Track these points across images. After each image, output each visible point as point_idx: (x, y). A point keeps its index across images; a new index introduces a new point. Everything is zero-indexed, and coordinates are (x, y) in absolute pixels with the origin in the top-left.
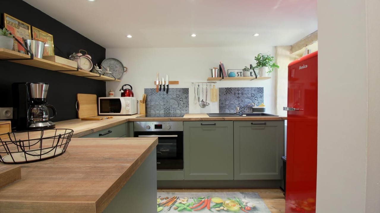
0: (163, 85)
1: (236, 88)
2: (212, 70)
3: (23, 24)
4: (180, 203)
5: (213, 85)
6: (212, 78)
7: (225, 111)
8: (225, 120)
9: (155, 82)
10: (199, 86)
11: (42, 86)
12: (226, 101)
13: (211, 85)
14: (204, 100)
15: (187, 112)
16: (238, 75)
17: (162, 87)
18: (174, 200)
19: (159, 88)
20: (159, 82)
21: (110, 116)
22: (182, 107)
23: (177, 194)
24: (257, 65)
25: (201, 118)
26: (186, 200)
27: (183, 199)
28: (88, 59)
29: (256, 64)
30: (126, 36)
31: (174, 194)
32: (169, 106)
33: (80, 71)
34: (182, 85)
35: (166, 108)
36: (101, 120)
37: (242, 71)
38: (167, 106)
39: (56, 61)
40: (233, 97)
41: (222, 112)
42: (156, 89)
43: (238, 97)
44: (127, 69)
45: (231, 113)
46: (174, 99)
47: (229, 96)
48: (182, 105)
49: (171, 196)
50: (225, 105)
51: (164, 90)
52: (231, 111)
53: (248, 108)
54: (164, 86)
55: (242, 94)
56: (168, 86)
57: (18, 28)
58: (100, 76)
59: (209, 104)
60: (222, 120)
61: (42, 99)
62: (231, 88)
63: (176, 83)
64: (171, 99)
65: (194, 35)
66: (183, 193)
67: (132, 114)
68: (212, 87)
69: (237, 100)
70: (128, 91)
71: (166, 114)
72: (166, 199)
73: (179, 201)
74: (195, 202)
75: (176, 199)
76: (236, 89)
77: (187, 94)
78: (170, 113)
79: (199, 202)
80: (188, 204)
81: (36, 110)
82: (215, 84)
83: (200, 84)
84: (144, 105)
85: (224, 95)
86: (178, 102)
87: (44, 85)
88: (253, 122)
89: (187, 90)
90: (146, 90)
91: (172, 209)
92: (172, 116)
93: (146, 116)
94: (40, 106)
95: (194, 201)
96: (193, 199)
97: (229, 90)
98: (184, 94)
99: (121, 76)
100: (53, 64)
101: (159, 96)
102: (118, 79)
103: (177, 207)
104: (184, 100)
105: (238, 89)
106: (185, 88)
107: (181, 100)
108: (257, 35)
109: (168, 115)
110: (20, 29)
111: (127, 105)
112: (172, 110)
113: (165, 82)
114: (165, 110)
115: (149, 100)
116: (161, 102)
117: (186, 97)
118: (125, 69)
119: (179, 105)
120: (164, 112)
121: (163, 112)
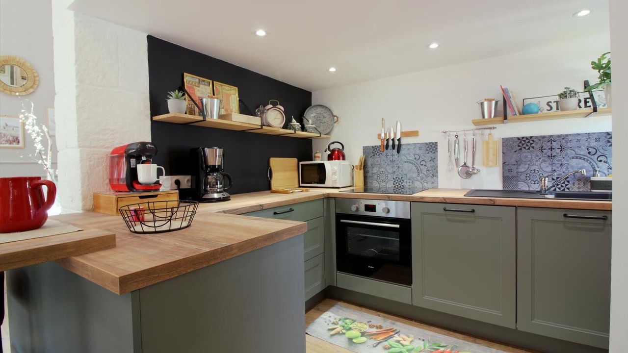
0: (392, 138)
1: (544, 137)
2: (482, 104)
3: (204, 81)
4: (398, 341)
5: (489, 133)
6: (483, 120)
7: (517, 184)
8: (496, 204)
9: (379, 135)
10: (457, 136)
11: (216, 151)
12: (520, 165)
13: (482, 134)
14: (469, 164)
15: (435, 185)
16: (549, 108)
17: (391, 143)
18: (389, 333)
19: (385, 144)
20: (385, 135)
21: (304, 189)
22: (424, 177)
23: (400, 325)
24: (600, 80)
25: (443, 198)
26: (410, 339)
27: (406, 338)
28: (279, 111)
29: (599, 78)
30: (328, 70)
31: (394, 324)
32: (402, 175)
33: (265, 129)
34: (424, 138)
35: (396, 178)
36: (292, 193)
37: (557, 98)
38: (398, 175)
39: (233, 120)
40: (537, 156)
41: (511, 188)
42: (380, 146)
43: (551, 157)
44: (337, 118)
45: (531, 189)
46: (410, 162)
47: (525, 153)
48: (426, 173)
49: (388, 326)
50: (517, 172)
51: (394, 148)
52: (533, 185)
53: (579, 180)
54: (393, 140)
55: (562, 149)
56: (399, 140)
57: (199, 87)
58: (295, 133)
59: (479, 171)
60: (489, 203)
61: (216, 166)
62: (531, 137)
63: (415, 134)
64: (405, 162)
65: (434, 46)
66: (411, 327)
67: (341, 186)
68: (486, 138)
69: (548, 162)
70: (336, 152)
71: (397, 188)
72: (377, 328)
73: (397, 337)
74: (425, 348)
75: (393, 333)
76: (546, 139)
77: (434, 153)
78: (403, 186)
79: (432, 350)
80: (410, 347)
81: (211, 178)
82: (492, 131)
83: (458, 133)
84: (362, 172)
85: (515, 152)
86: (417, 168)
87: (218, 149)
88: (567, 213)
89: (433, 146)
90: (366, 149)
91: (380, 346)
92: (406, 192)
93: (366, 190)
94: (215, 174)
95: (424, 346)
96: (422, 342)
97: (527, 141)
98: (428, 153)
99: (330, 129)
100: (229, 123)
101: (385, 159)
102: (326, 134)
103: (390, 347)
104: (429, 164)
105: (551, 139)
106: (430, 143)
107: (422, 165)
108: (584, 13)
109: (400, 191)
110: (200, 88)
111: (334, 174)
112: (406, 182)
113: (395, 134)
114: (395, 181)
115: (369, 164)
116: (388, 167)
117: (431, 158)
118: (335, 118)
119: (418, 172)
120: (394, 184)
121: (392, 185)
